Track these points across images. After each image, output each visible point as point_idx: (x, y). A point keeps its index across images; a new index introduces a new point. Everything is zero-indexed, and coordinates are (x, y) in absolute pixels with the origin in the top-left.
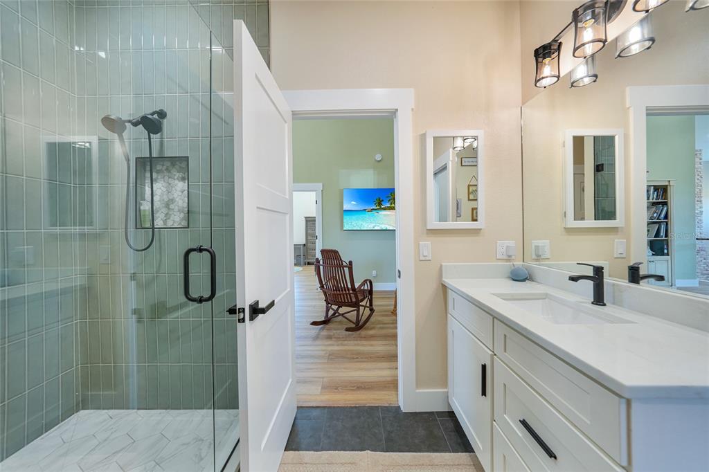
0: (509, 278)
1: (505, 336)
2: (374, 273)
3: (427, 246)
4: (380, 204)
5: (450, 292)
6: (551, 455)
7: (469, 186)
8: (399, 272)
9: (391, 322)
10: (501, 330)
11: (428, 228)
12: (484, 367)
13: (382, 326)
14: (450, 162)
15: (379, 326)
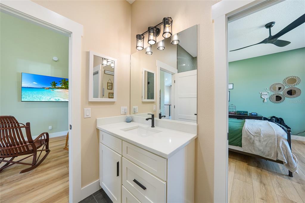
0: (126, 121)
1: (127, 147)
2: (50, 127)
3: (89, 110)
4: (55, 85)
5: (101, 132)
6: (144, 188)
7: (108, 83)
8: (71, 126)
9: (63, 154)
10: (125, 144)
11: (90, 101)
12: (118, 163)
13: (56, 159)
14: (100, 70)
15: (53, 160)
